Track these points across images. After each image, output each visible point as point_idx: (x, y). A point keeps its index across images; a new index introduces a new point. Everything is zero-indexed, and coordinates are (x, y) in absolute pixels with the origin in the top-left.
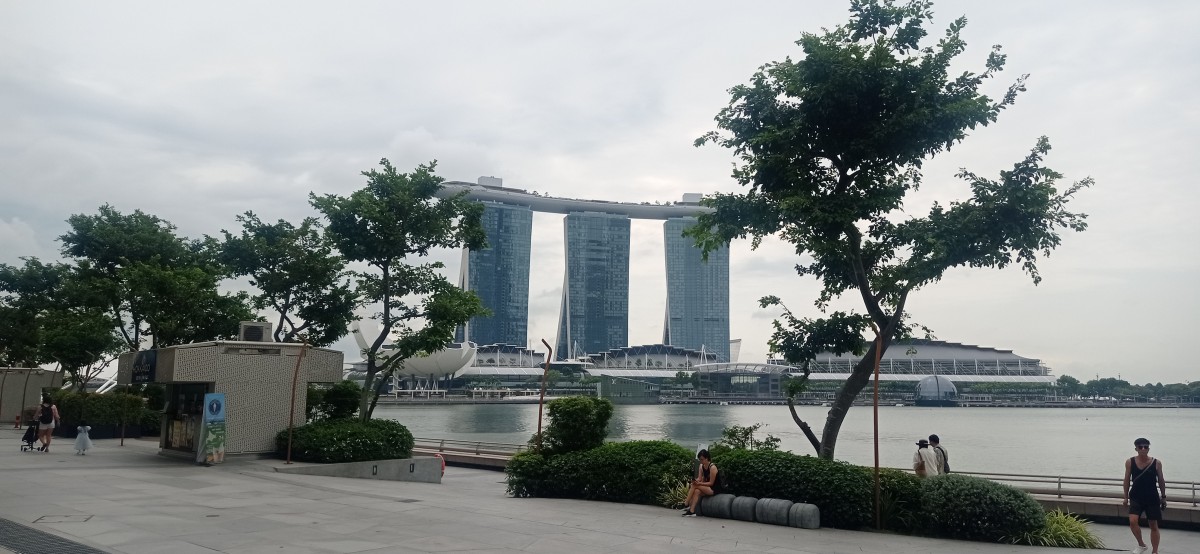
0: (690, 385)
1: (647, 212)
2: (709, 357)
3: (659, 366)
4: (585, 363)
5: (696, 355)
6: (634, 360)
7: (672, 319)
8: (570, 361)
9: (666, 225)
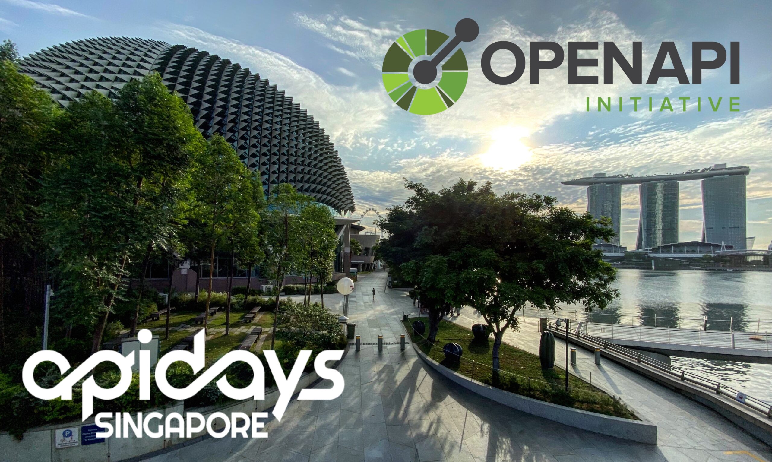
0: (712, 261)
1: (690, 176)
2: (728, 247)
3: (694, 252)
4: (648, 251)
5: (718, 246)
6: (678, 249)
7: (707, 228)
8: (640, 250)
9: (703, 183)
